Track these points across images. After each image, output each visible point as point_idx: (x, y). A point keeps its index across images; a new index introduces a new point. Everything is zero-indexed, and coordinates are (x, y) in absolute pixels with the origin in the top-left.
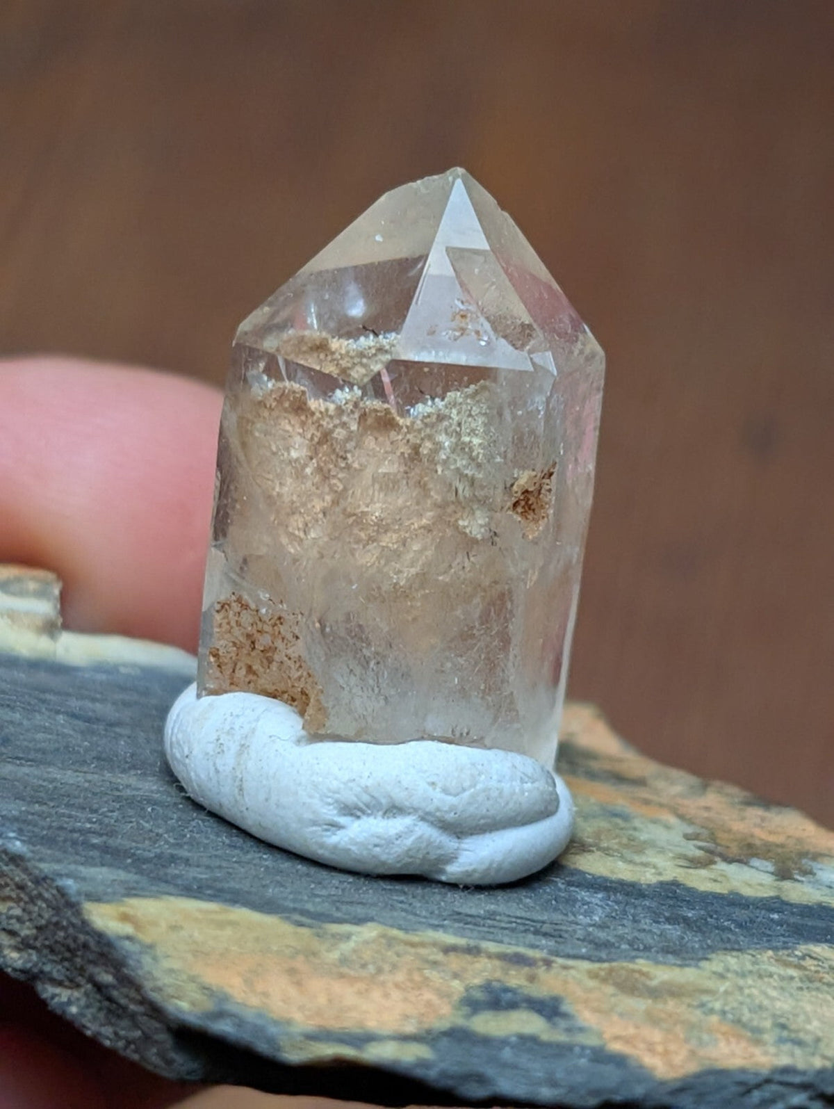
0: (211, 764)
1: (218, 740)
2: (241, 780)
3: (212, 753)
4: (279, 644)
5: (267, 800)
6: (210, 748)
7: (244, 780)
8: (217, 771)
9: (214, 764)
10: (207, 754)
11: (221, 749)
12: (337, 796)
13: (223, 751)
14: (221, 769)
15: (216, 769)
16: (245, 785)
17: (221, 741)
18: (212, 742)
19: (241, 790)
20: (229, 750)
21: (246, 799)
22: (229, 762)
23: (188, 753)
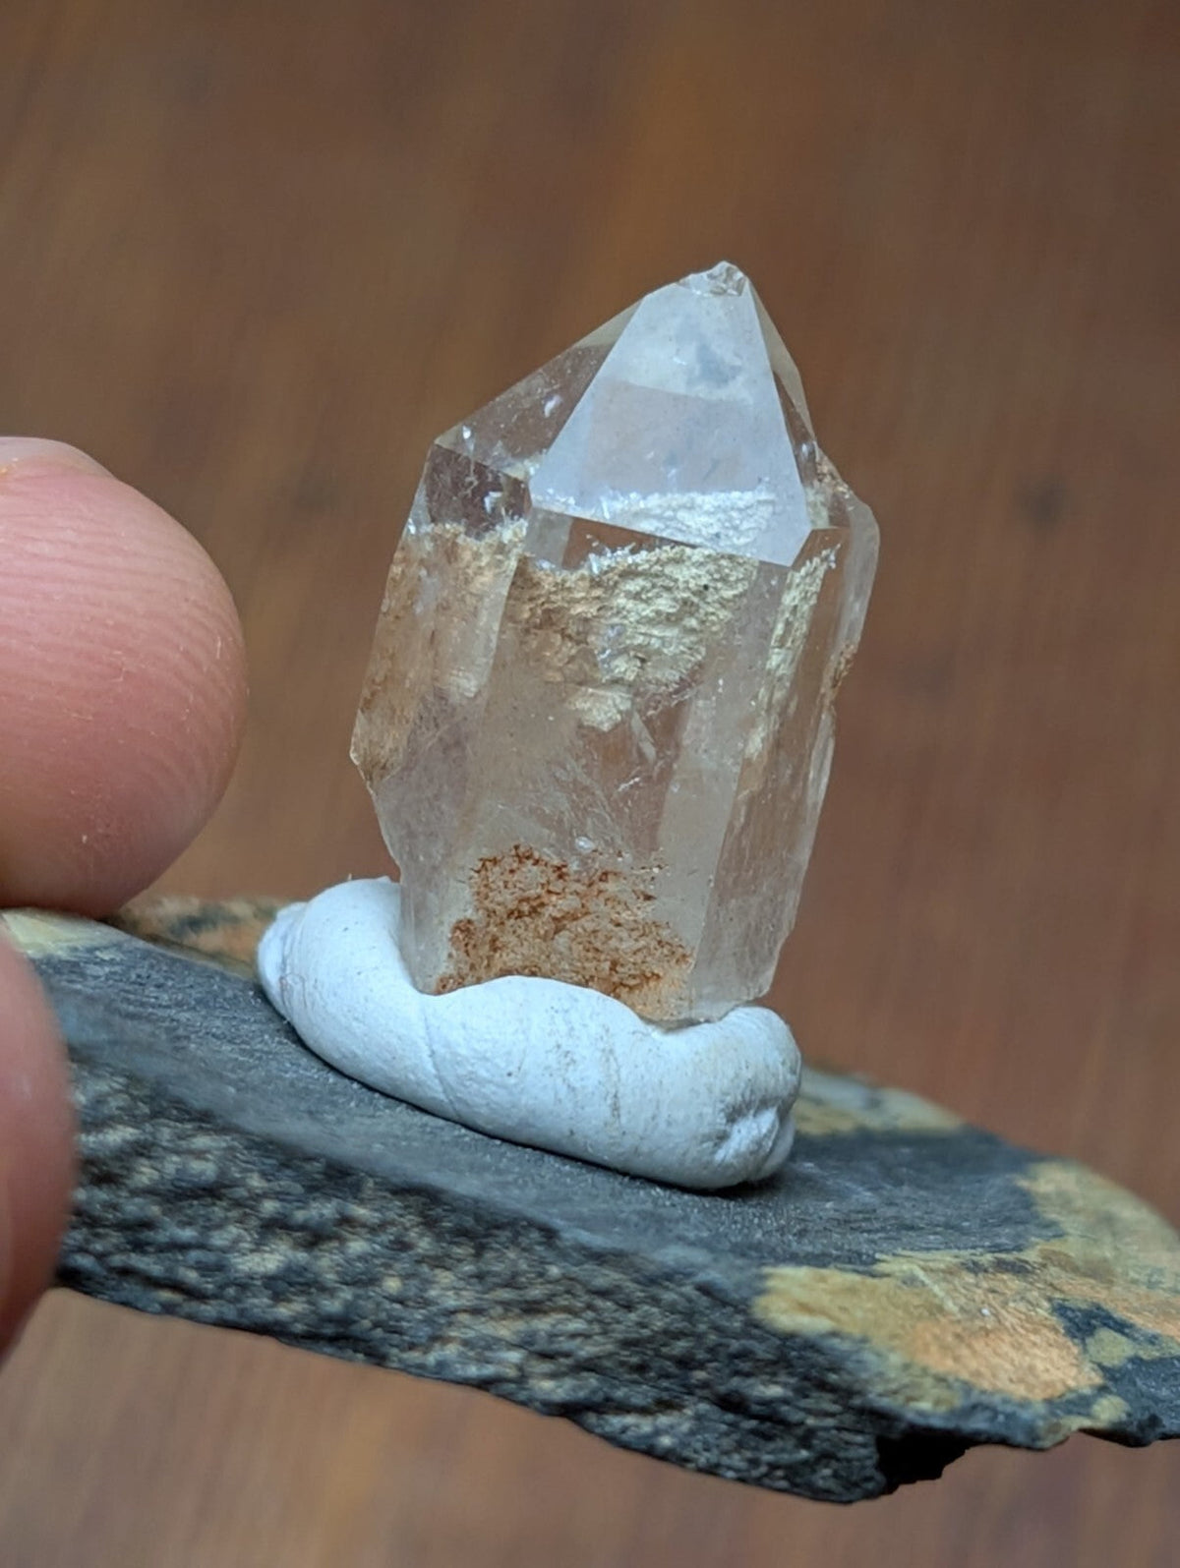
0: (559, 1081)
1: (558, 1047)
2: (615, 1096)
3: (554, 1066)
4: (597, 905)
5: (654, 1117)
6: (552, 1059)
7: (619, 1095)
8: (572, 1089)
9: (564, 1080)
10: (547, 1067)
11: (569, 1058)
12: (728, 1099)
13: (573, 1061)
14: (577, 1085)
15: (569, 1086)
16: (622, 1103)
17: (565, 1048)
18: (551, 1051)
19: (615, 1108)
20: (584, 1058)
21: (624, 1120)
22: (589, 1075)
23: (511, 1069)
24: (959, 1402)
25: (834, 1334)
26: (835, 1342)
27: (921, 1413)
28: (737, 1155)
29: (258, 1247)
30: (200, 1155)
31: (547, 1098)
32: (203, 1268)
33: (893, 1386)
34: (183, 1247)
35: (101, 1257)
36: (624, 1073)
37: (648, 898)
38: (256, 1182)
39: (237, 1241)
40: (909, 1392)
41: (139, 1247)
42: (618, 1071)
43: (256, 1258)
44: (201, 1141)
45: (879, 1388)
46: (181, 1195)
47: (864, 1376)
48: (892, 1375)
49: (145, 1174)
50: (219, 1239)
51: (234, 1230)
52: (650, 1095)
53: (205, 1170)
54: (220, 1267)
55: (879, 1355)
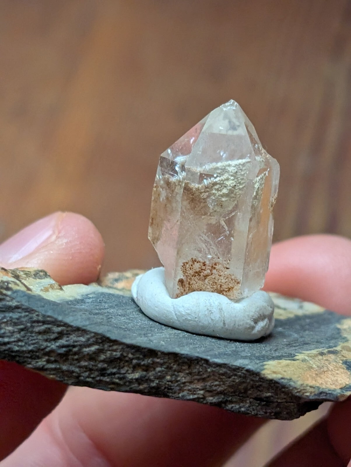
0: (209, 318)
1: (208, 309)
2: (224, 320)
3: (207, 314)
4: (215, 272)
5: (235, 325)
6: (206, 313)
7: (225, 320)
9: (210, 318)
10: (206, 315)
11: (211, 312)
12: (254, 317)
13: (212, 313)
14: (214, 319)
15: (212, 319)
16: (225, 322)
17: (210, 310)
18: (206, 311)
19: (224, 324)
20: (215, 312)
21: (227, 326)
22: (216, 316)
23: (196, 316)
24: (317, 392)
25: (282, 378)
26: (283, 380)
27: (307, 396)
28: (258, 331)
29: (133, 372)
30: (115, 351)
31: (206, 323)
32: (120, 379)
33: (299, 390)
34: (114, 374)
35: (93, 378)
36: (225, 314)
37: (227, 268)
38: (130, 356)
39: (128, 371)
40: (303, 391)
41: (103, 375)
42: (224, 314)
43: (133, 375)
44: (115, 347)
45: (296, 391)
46: (111, 361)
47: (291, 388)
48: (298, 387)
49: (102, 357)
50: (123, 371)
51: (126, 368)
52: (233, 319)
53: (118, 354)
54: (124, 378)
55: (294, 382)
